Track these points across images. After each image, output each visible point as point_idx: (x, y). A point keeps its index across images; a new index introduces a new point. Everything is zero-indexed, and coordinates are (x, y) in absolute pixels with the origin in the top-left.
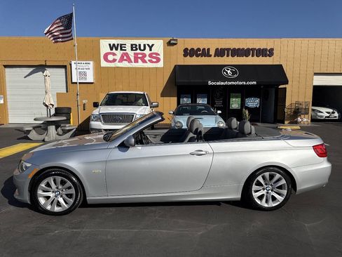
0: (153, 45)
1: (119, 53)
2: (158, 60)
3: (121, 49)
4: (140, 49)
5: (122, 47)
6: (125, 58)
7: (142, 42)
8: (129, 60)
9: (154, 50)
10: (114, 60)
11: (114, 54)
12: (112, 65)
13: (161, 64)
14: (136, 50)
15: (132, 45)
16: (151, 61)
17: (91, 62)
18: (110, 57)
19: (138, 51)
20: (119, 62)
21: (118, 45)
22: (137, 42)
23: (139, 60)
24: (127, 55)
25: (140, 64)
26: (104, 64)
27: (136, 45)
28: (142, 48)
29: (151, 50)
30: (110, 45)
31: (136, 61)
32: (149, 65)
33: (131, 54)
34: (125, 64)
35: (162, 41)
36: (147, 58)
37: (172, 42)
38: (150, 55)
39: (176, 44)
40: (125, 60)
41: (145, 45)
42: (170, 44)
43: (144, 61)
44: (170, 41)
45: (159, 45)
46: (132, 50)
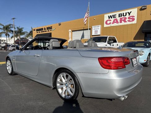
0: (131, 12)
1: (112, 19)
2: (133, 20)
3: (114, 18)
4: (123, 16)
5: (114, 16)
6: (115, 21)
7: (124, 12)
8: (117, 22)
9: (131, 15)
10: (110, 23)
11: (110, 20)
12: (109, 26)
13: (135, 22)
14: (122, 16)
15: (119, 14)
16: (129, 21)
17: (100, 26)
18: (108, 22)
19: (123, 17)
20: (112, 24)
21: (112, 15)
22: (122, 12)
23: (123, 21)
24: (116, 20)
25: (123, 23)
26: (105, 26)
27: (121, 14)
28: (125, 15)
29: (129, 15)
30: (109, 16)
31: (121, 22)
32: (128, 23)
33: (118, 19)
34: (115, 24)
35: (137, 9)
36: (127, 20)
37: (143, 8)
38: (129, 18)
39: (145, 9)
40: (115, 22)
41: (126, 13)
42: (141, 9)
43: (125, 21)
44: (141, 8)
45: (134, 12)
46: (119, 17)
